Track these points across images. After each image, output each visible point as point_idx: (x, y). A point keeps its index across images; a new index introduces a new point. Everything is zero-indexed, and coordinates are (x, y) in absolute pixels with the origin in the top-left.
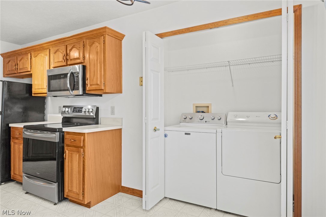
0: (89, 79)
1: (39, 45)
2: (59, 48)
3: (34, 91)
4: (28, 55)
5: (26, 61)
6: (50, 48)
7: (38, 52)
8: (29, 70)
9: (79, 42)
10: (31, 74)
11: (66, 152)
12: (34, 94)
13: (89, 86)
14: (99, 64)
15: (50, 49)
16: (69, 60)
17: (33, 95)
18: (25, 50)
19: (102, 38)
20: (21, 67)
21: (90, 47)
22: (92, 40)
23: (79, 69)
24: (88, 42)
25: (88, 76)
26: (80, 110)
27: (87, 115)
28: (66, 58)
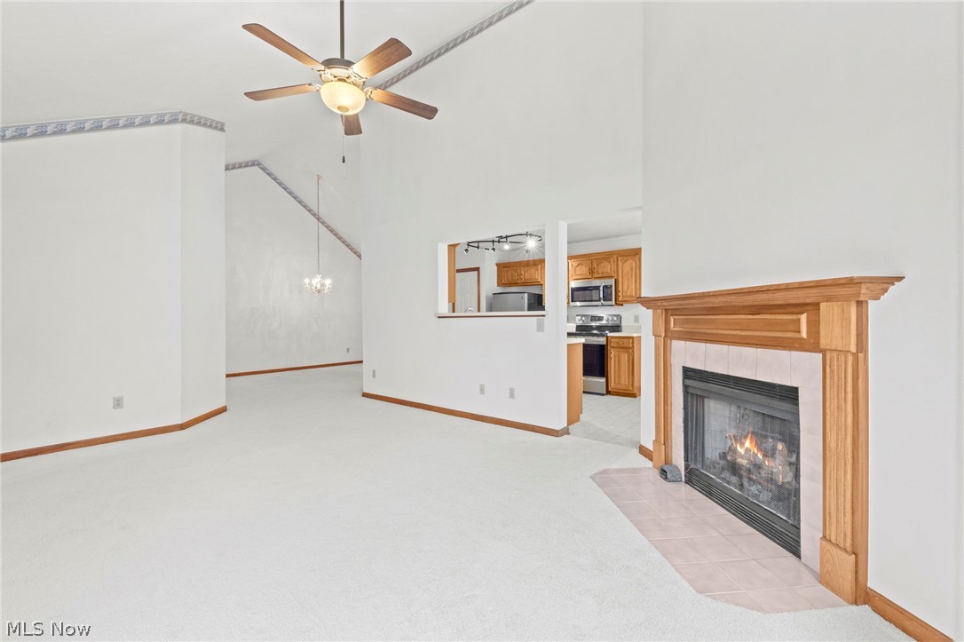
0: (621, 292)
2: (582, 262)
4: (537, 266)
5: (535, 272)
8: (540, 281)
9: (608, 258)
10: (542, 284)
13: (621, 297)
16: (596, 274)
20: (527, 278)
21: (623, 263)
22: (626, 258)
23: (611, 282)
24: (620, 258)
25: (620, 289)
26: (600, 319)
27: (610, 323)
28: (591, 271)
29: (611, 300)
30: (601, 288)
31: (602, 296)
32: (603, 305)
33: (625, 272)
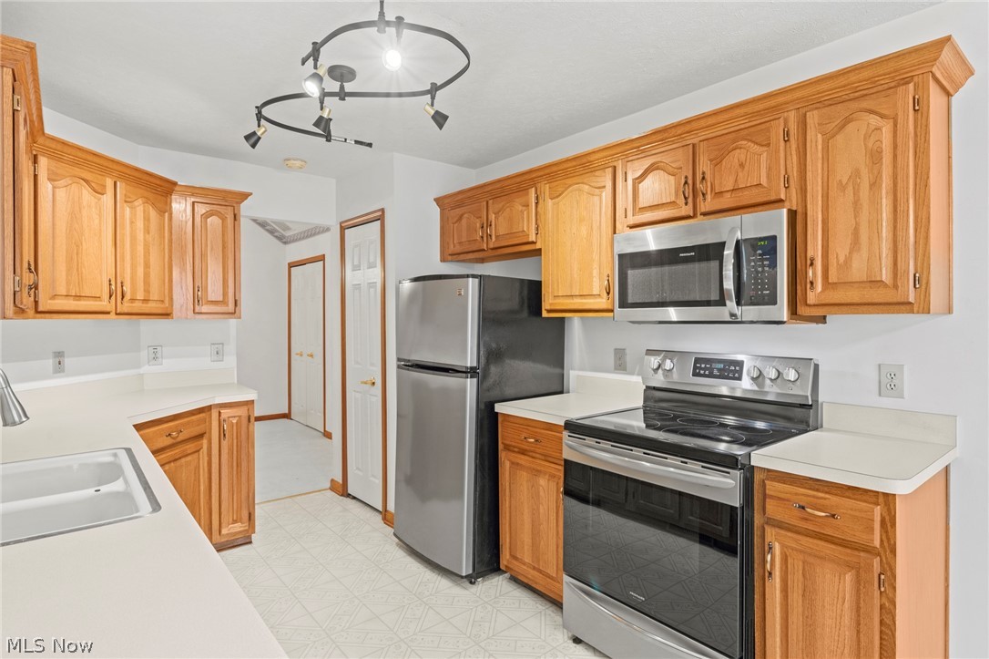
0: (819, 263)
1: (574, 159)
2: (659, 159)
3: (551, 304)
4: (528, 194)
5: (522, 212)
6: (615, 164)
7: (569, 181)
8: (532, 238)
9: (763, 127)
10: (540, 250)
11: (770, 548)
12: (549, 311)
13: (819, 287)
14: (884, 200)
15: (615, 167)
16: (709, 197)
17: (545, 314)
18: (518, 180)
19: (907, 91)
20: (502, 231)
21: (828, 138)
22: (841, 111)
23: (775, 223)
24: (813, 118)
25: (815, 249)
26: (731, 370)
27: (772, 392)
28: (692, 190)
29: (772, 301)
30: (729, 252)
31: (729, 284)
32: (734, 320)
33: (842, 173)
